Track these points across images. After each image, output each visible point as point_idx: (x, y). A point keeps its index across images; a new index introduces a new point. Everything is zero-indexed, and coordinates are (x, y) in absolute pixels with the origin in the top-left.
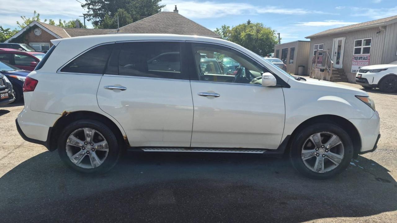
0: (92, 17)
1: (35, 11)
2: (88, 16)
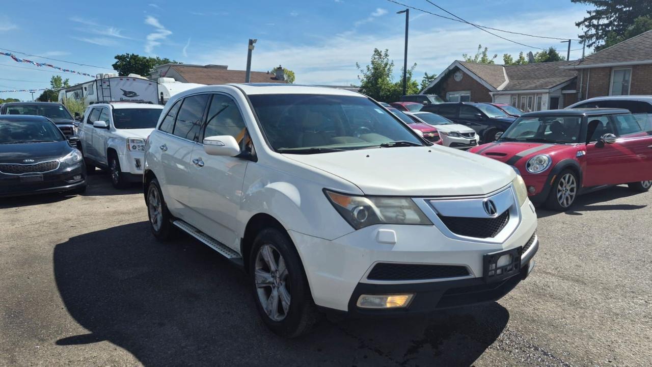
0: (594, 39)
1: (480, 46)
2: (587, 38)
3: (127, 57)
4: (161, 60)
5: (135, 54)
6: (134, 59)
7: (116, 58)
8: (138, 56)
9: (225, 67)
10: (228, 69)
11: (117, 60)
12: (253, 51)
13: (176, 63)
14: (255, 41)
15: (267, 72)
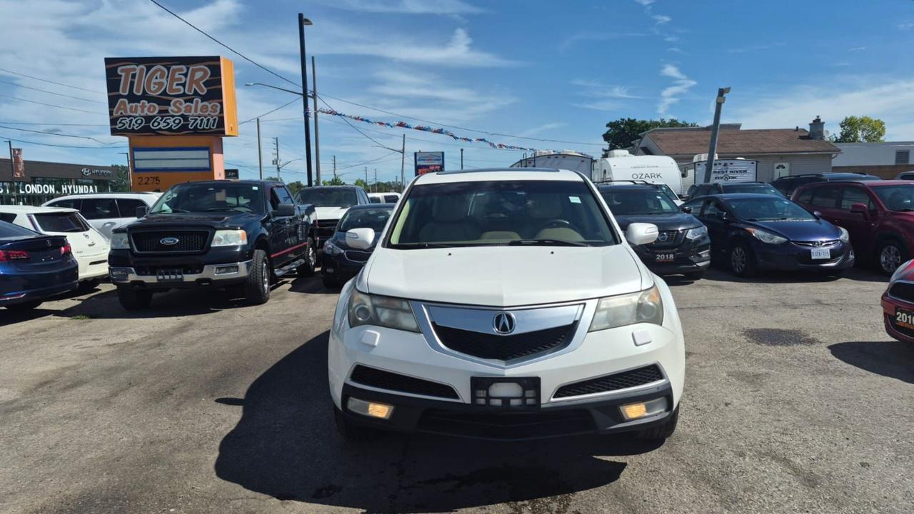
3: (622, 123)
4: (667, 122)
5: (632, 118)
6: (630, 125)
7: (608, 126)
8: (635, 120)
9: (738, 126)
10: (741, 128)
11: (609, 129)
12: (723, 105)
13: (687, 125)
14: (728, 90)
15: (795, 128)
